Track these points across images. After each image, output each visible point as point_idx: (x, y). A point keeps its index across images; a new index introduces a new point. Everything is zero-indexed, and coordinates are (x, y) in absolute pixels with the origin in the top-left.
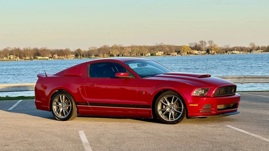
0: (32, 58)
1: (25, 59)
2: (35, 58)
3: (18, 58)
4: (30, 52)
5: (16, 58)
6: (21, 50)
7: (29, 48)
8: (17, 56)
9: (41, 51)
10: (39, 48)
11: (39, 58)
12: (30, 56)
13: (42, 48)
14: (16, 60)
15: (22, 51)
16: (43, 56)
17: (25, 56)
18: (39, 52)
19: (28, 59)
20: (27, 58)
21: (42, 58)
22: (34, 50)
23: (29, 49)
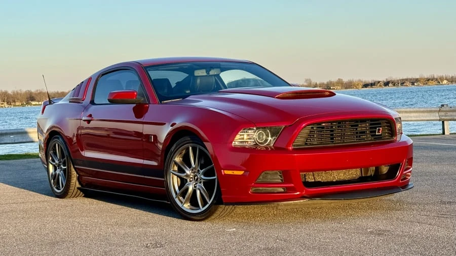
0: (25, 104)
1: (15, 105)
2: (28, 103)
3: (5, 104)
4: (21, 96)
5: (2, 104)
6: (9, 94)
7: (20, 90)
8: (4, 101)
9: (35, 94)
10: (33, 90)
11: (33, 103)
12: (21, 101)
13: (37, 90)
14: (2, 107)
15: (11, 95)
16: (39, 101)
17: (14, 102)
18: (33, 95)
19: (18, 106)
20: (17, 104)
21: (37, 103)
22: (26, 93)
23: (19, 92)
